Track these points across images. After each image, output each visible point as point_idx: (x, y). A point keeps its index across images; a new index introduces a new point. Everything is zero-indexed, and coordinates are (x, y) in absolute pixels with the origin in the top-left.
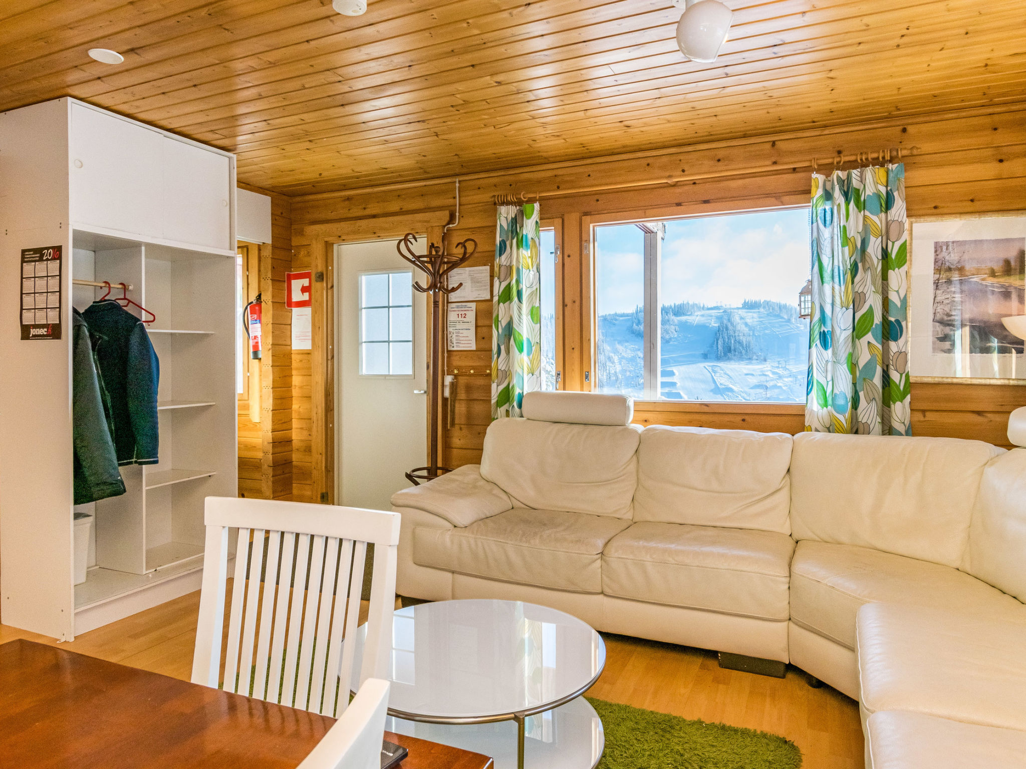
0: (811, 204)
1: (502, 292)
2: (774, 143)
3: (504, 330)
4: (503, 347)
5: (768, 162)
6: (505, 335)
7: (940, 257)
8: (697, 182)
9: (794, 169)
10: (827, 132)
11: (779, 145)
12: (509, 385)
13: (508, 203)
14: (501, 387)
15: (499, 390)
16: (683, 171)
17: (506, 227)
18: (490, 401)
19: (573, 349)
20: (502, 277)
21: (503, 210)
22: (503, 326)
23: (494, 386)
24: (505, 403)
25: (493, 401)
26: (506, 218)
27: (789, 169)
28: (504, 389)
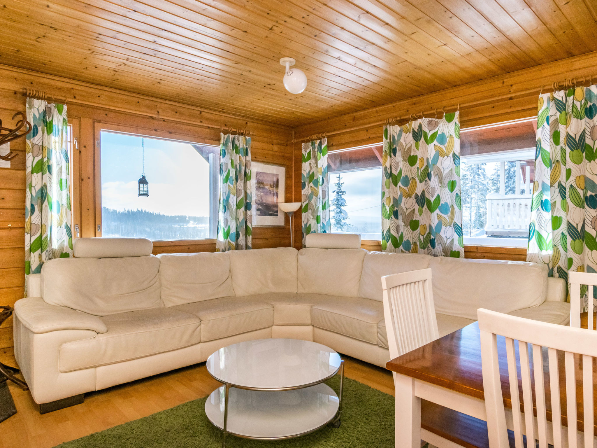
0: (220, 146)
1: (35, 165)
2: (201, 112)
3: (37, 193)
4: (36, 207)
5: (198, 121)
6: (38, 198)
7: (257, 177)
8: (165, 120)
9: (209, 127)
10: (222, 114)
11: (203, 113)
12: (41, 236)
13: (39, 98)
14: (34, 238)
15: (32, 241)
16: (158, 112)
17: (37, 116)
18: (24, 248)
19: (88, 209)
20: (35, 153)
21: (36, 103)
22: (37, 190)
23: (27, 237)
24: (38, 250)
25: (27, 248)
26: (38, 109)
27: (207, 126)
28: (38, 238)
